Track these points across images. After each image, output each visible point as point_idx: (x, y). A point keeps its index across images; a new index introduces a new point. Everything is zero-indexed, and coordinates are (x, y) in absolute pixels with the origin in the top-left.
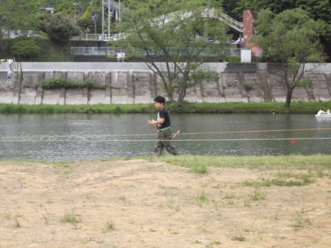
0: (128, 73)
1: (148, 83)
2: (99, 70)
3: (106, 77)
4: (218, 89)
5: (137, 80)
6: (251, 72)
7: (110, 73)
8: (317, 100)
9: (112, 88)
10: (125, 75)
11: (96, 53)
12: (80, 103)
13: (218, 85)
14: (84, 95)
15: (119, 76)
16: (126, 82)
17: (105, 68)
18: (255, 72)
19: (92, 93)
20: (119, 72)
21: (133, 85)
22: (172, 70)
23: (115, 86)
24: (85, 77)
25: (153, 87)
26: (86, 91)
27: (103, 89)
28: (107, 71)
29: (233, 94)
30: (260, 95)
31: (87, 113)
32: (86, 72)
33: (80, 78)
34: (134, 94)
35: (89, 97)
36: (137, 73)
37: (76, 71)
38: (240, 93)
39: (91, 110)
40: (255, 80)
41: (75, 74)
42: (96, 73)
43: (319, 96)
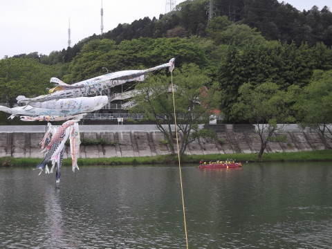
0: (130, 133)
1: (146, 141)
2: (108, 131)
3: (114, 136)
4: (199, 144)
5: (138, 138)
6: (221, 131)
7: (117, 133)
8: (274, 151)
9: (120, 145)
10: (129, 134)
11: (100, 118)
12: (97, 157)
13: (199, 141)
14: (99, 151)
15: (124, 136)
16: (130, 140)
17: (113, 129)
18: (225, 131)
19: (105, 148)
20: (123, 132)
21: (136, 141)
22: (173, 130)
23: (122, 143)
24: (98, 137)
25: (151, 144)
26: (100, 147)
27: (113, 145)
28: (114, 132)
29: (212, 148)
30: (231, 148)
31: (111, 164)
32: (99, 132)
33: (95, 137)
34: (138, 149)
35: (104, 152)
36: (137, 133)
37: (90, 131)
38: (217, 147)
39: (114, 162)
40: (225, 137)
41: (90, 134)
42: (106, 133)
43: (274, 148)
